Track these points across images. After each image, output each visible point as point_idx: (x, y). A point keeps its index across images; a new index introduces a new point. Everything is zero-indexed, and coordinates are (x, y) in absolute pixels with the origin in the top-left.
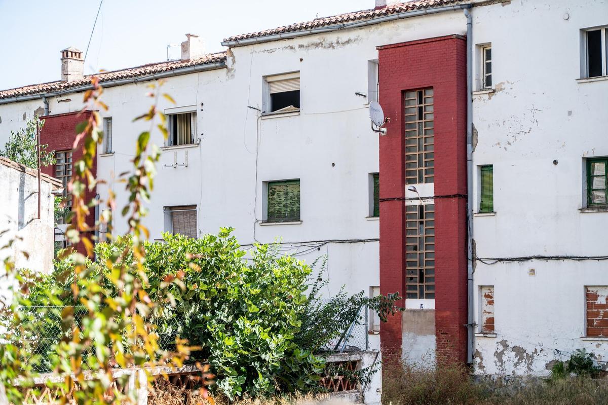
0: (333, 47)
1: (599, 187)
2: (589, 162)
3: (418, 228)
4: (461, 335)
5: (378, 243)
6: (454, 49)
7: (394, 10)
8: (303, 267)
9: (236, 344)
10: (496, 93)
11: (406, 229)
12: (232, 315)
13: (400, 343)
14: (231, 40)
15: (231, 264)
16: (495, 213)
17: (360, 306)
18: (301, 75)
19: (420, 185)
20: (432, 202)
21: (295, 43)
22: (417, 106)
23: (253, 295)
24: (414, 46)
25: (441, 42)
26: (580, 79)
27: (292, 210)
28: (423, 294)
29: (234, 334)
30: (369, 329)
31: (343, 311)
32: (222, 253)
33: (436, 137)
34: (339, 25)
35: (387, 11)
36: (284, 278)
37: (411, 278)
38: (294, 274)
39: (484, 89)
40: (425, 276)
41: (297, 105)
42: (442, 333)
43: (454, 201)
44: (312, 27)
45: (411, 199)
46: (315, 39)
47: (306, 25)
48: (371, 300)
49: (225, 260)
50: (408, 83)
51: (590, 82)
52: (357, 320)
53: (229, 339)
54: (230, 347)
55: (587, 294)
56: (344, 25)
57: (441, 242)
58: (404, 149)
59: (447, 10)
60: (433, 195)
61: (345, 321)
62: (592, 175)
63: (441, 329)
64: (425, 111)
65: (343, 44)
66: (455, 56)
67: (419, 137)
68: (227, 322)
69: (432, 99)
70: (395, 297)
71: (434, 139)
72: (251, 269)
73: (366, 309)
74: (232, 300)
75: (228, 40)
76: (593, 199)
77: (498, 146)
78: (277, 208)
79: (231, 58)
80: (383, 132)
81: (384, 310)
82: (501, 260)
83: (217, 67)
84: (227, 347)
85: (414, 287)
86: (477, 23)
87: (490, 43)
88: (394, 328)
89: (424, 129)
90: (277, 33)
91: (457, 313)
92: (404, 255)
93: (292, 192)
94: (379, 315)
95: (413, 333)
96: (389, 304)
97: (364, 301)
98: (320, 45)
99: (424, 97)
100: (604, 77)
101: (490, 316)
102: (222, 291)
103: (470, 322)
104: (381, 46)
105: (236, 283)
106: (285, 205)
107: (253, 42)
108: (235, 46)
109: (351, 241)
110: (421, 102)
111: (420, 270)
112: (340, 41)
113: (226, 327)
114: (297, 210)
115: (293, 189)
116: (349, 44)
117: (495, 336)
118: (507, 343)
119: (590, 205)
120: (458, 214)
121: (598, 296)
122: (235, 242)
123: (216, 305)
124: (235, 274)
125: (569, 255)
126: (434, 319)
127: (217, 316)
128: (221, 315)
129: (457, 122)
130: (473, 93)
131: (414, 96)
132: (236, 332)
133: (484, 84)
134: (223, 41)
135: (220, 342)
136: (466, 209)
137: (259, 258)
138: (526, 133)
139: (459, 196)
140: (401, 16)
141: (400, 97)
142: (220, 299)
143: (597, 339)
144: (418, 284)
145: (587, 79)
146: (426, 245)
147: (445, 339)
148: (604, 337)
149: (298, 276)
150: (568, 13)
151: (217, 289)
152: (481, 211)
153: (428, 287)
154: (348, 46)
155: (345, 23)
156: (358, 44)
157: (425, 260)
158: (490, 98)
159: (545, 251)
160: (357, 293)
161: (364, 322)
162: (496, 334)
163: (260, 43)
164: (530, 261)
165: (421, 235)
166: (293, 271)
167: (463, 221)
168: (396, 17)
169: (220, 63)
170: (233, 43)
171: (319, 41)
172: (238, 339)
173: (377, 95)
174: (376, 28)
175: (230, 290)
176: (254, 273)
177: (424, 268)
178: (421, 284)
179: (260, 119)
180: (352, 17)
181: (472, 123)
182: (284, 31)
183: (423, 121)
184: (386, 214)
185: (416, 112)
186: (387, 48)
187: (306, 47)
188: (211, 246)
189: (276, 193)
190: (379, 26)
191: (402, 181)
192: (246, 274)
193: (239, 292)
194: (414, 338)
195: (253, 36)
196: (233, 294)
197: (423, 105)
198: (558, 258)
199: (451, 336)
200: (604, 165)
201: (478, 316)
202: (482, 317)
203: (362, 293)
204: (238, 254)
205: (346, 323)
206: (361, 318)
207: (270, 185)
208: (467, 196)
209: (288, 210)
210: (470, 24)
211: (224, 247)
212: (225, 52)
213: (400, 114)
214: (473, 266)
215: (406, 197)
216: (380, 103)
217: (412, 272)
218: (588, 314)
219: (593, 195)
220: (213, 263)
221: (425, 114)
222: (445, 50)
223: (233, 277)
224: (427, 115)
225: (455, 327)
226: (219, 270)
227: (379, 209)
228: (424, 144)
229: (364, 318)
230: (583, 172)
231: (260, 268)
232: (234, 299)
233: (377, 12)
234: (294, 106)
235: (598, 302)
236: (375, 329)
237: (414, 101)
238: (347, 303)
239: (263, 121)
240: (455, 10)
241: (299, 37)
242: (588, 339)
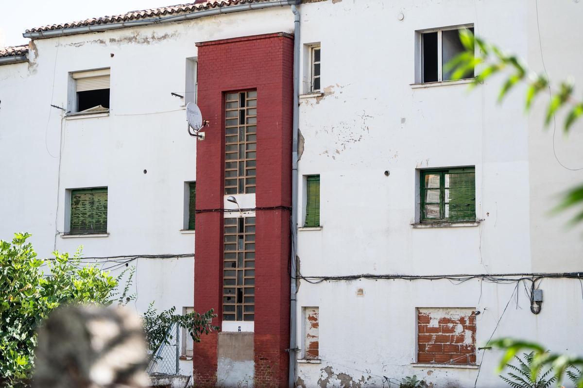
0: (148, 42)
1: (433, 201)
2: (423, 173)
3: (237, 243)
4: (281, 360)
5: (193, 259)
6: (280, 48)
7: (216, 4)
8: (107, 279)
9: (29, 364)
10: (325, 97)
11: (225, 243)
12: (26, 332)
13: (215, 369)
14: (33, 32)
15: (27, 274)
16: (322, 227)
17: (171, 325)
18: (111, 72)
19: (241, 195)
20: (253, 214)
21: (106, 36)
22: (239, 109)
23: (50, 309)
24: (237, 43)
25: (267, 40)
26: (415, 84)
27: (98, 221)
28: (242, 315)
29: (27, 353)
30: (180, 355)
31: (152, 329)
32: (16, 262)
33: (259, 143)
34: (155, 19)
35: (207, 4)
36: (85, 292)
37: (229, 298)
38: (97, 286)
39: (312, 93)
40: (244, 296)
41: (106, 105)
42: (261, 359)
43: (277, 213)
44: (125, 20)
45: (230, 211)
46: (128, 33)
47: (119, 18)
48: (182, 317)
49: (19, 270)
50: (230, 83)
51: (425, 87)
52: (166, 340)
53: (22, 358)
54: (22, 367)
55: (419, 316)
56: (160, 18)
57: (262, 258)
58: (223, 156)
59: (273, 6)
60: (254, 206)
61: (153, 340)
62: (426, 187)
63: (260, 355)
64: (247, 115)
65: (159, 39)
66: (282, 55)
67: (240, 143)
68: (20, 340)
69: (256, 102)
70: (209, 315)
71: (257, 145)
72: (49, 281)
73: (177, 327)
74: (26, 315)
75: (30, 30)
76: (427, 214)
77: (326, 154)
78: (82, 218)
79: (33, 51)
80: (201, 137)
81: (197, 329)
82: (326, 279)
83: (17, 60)
84: (19, 367)
85: (232, 308)
86: (305, 21)
87: (319, 43)
88: (208, 353)
89: (246, 134)
90: (86, 24)
91: (279, 337)
92: (221, 272)
93: (99, 201)
94: (192, 334)
95: (229, 359)
96: (203, 322)
97: (176, 319)
98: (134, 39)
99: (246, 99)
100: (441, 82)
101: (314, 340)
102: (15, 304)
103: (292, 347)
104: (201, 43)
105: (32, 296)
106: (91, 216)
107: (59, 34)
108: (38, 38)
109: (163, 257)
110: (243, 105)
111: (239, 289)
112: (156, 36)
113: (18, 345)
114: (104, 222)
115: (99, 198)
116: (165, 40)
117: (319, 362)
118: (332, 370)
119: (423, 220)
120: (282, 227)
121: (431, 318)
122: (31, 251)
123: (8, 320)
124: (30, 286)
125: (400, 274)
126: (253, 343)
127: (9, 332)
128: (13, 331)
129: (282, 128)
130: (300, 97)
131: (236, 98)
132: (29, 350)
133: (312, 86)
134: (25, 33)
135: (11, 361)
136: (290, 222)
137: (58, 269)
138: (356, 141)
139: (283, 208)
140: (223, 10)
141: (221, 98)
142: (12, 314)
143: (429, 365)
144: (236, 304)
145: (422, 84)
146: (245, 261)
147: (264, 366)
148: (436, 364)
149: (101, 288)
150: (402, 13)
151: (9, 302)
152: (307, 225)
153: (247, 308)
154: (164, 42)
155: (162, 16)
156: (176, 40)
157: (244, 277)
158: (318, 103)
159: (375, 269)
160: (168, 308)
161: (175, 342)
162: (320, 360)
163: (67, 35)
164: (358, 280)
165: (240, 251)
166: (96, 283)
167: (286, 236)
168: (218, 11)
169: (20, 57)
170: (36, 34)
171: (132, 36)
172: (31, 358)
173: (195, 96)
174: (196, 23)
175: (24, 303)
176: (52, 286)
177: (243, 286)
178: (239, 304)
179: (64, 120)
180: (170, 10)
181: (299, 129)
182: (94, 23)
183: (245, 125)
184: (202, 226)
185: (237, 115)
186: (208, 45)
187: (118, 41)
188: (4, 254)
189: (81, 203)
190: (199, 21)
191: (221, 190)
192: (43, 287)
193: (35, 306)
194: (230, 364)
195: (59, 27)
196: (28, 308)
197: (245, 108)
198: (388, 277)
199: (271, 362)
200: (439, 177)
201: (301, 341)
202: (305, 341)
203: (173, 309)
204: (34, 264)
205: (154, 342)
206: (171, 337)
207: (74, 193)
208: (291, 208)
209: (94, 221)
210: (298, 22)
211: (19, 255)
212: (27, 45)
213: (220, 117)
214: (296, 285)
215: (225, 208)
216: (199, 105)
217: (230, 291)
218: (419, 338)
219: (426, 210)
220: (5, 273)
221: (247, 118)
222: (270, 48)
223: (28, 289)
224: (249, 119)
225: (276, 352)
226: (12, 280)
227: (194, 222)
228: (246, 151)
229: (175, 338)
230: (416, 184)
231: (59, 280)
232: (28, 314)
233: (197, 5)
234: (103, 106)
235: (430, 325)
236: (187, 354)
237: (236, 103)
238: (156, 321)
239: (68, 121)
240: (282, 6)
241: (110, 30)
242: (419, 365)
